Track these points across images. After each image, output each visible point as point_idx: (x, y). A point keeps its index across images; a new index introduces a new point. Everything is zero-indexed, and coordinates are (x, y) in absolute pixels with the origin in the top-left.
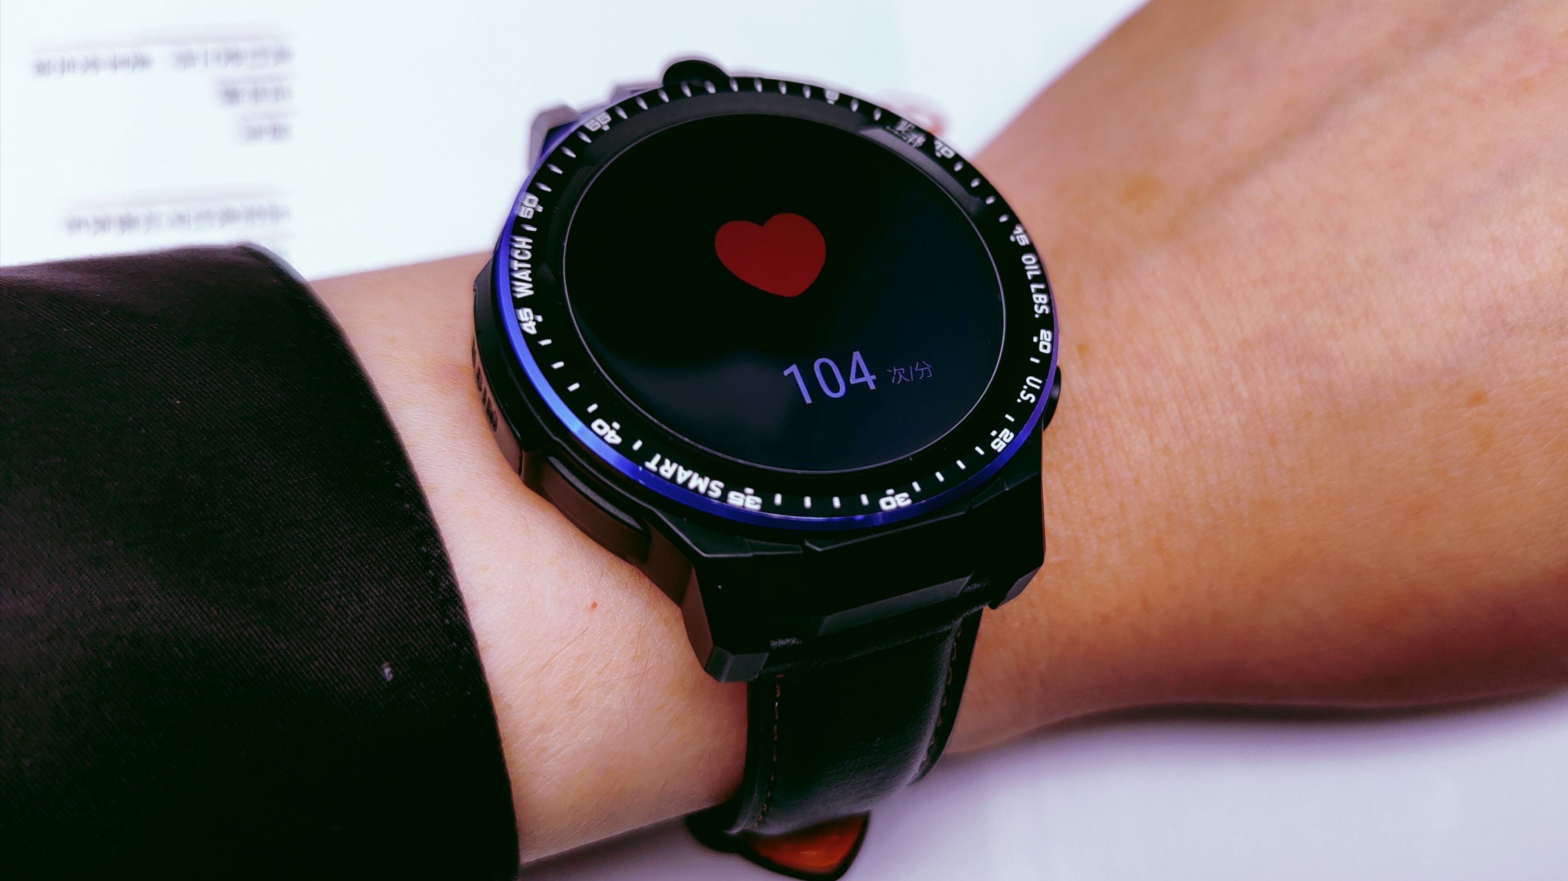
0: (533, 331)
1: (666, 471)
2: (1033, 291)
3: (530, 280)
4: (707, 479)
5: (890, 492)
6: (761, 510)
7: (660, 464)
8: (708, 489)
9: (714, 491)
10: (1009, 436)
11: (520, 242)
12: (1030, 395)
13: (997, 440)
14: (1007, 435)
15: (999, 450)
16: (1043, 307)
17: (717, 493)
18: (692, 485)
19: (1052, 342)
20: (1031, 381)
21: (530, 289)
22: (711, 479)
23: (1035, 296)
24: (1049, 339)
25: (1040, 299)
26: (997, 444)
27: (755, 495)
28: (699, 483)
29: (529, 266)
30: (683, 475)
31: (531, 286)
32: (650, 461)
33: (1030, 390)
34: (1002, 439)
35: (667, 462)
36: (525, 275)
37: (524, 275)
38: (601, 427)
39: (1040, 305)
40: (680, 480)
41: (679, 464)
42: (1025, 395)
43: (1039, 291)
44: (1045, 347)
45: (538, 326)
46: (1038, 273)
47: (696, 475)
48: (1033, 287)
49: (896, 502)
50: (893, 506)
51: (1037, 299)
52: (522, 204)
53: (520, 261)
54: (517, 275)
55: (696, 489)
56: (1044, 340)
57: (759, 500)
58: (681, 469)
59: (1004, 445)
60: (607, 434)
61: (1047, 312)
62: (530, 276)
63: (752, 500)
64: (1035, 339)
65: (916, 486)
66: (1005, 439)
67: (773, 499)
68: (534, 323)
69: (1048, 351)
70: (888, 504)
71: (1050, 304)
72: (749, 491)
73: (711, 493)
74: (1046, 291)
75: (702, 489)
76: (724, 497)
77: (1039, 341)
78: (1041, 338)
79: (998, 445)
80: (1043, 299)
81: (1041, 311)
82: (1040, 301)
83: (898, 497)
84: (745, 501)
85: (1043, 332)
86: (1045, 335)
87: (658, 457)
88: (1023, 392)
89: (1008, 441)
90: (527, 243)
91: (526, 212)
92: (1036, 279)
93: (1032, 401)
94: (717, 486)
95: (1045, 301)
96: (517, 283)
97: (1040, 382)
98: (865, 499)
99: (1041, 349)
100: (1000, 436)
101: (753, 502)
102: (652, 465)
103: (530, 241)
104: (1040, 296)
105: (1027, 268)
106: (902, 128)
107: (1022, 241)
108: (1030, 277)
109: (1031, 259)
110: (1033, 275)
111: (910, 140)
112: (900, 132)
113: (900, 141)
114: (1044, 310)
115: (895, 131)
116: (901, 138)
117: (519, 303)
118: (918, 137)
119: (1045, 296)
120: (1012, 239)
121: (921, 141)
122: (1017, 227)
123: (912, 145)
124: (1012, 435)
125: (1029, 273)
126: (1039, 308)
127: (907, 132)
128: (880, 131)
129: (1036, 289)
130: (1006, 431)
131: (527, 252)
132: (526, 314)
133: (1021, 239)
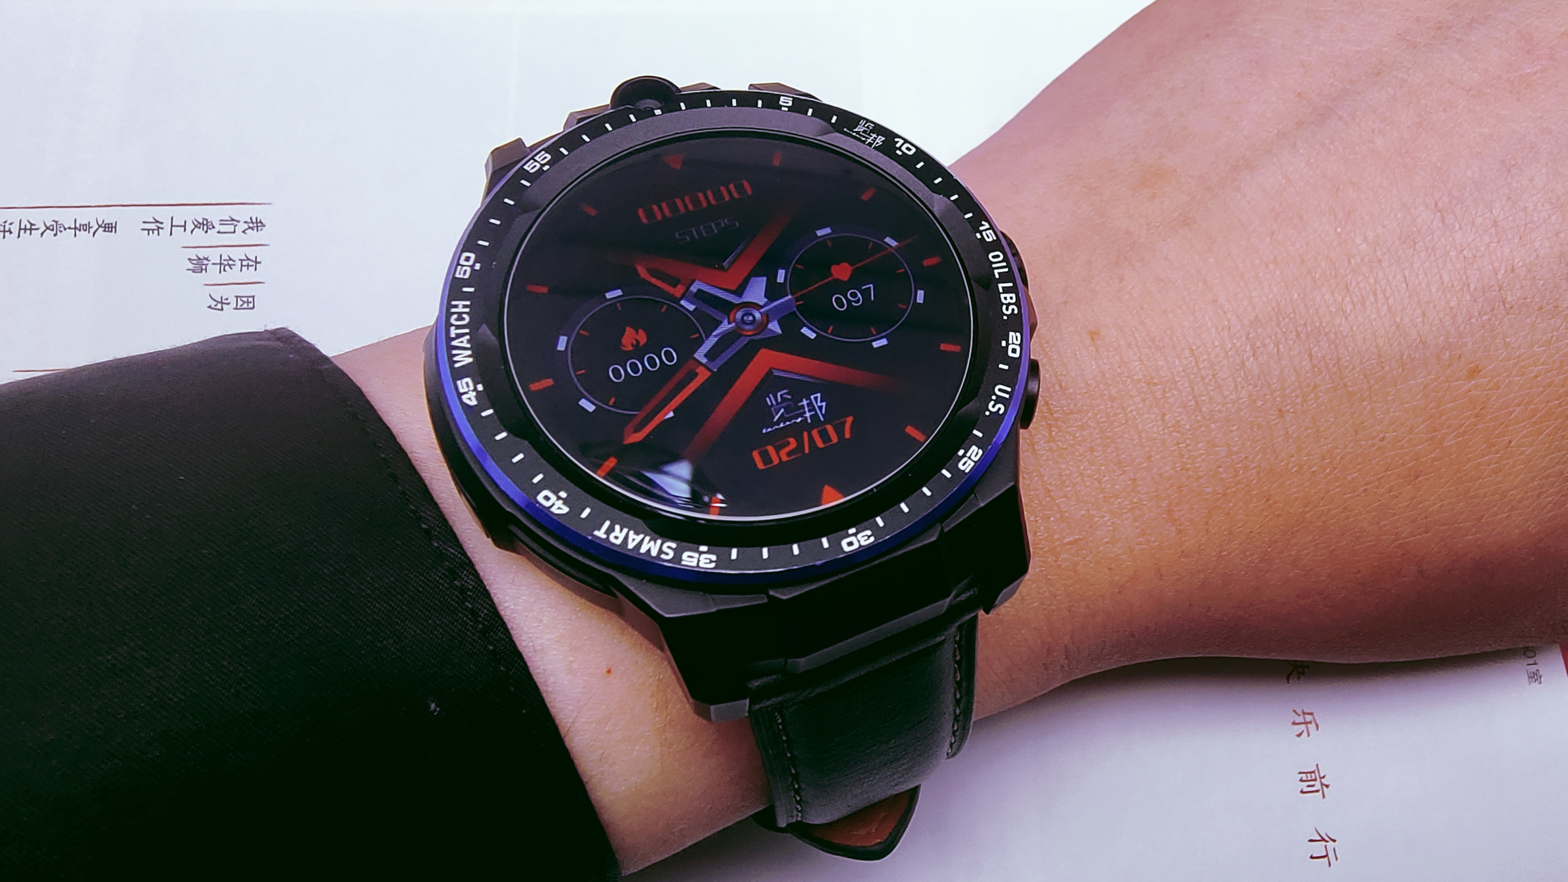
0: (474, 402)
1: (616, 538)
2: (1001, 290)
3: (469, 346)
4: (659, 541)
5: (852, 531)
6: (717, 568)
7: (610, 531)
8: (661, 551)
9: (666, 553)
10: (977, 453)
11: (456, 306)
12: (998, 406)
13: (965, 459)
14: (975, 453)
15: (967, 471)
16: (1011, 307)
17: (669, 555)
18: (644, 549)
19: (1021, 345)
20: (1000, 390)
21: (469, 356)
22: (663, 541)
23: (1002, 296)
24: (1019, 342)
25: (1008, 298)
26: (964, 464)
27: (709, 552)
28: (651, 546)
29: (467, 331)
30: (634, 540)
31: (469, 352)
32: (599, 529)
33: (999, 400)
34: (970, 458)
35: (617, 527)
36: (464, 342)
37: (462, 342)
38: (547, 498)
39: (1008, 305)
40: (631, 545)
41: (630, 529)
42: (994, 406)
43: (1006, 290)
44: (1014, 351)
45: (479, 395)
46: (1006, 270)
47: (647, 538)
48: (1000, 286)
49: (859, 541)
50: (856, 546)
51: (1006, 298)
52: (459, 264)
53: (458, 327)
54: (454, 343)
55: (648, 552)
57: (713, 557)
58: (632, 535)
59: (972, 464)
60: (553, 505)
61: (1016, 312)
62: (469, 341)
63: (706, 558)
64: (1004, 343)
65: (879, 521)
66: (973, 457)
67: (729, 555)
68: (474, 393)
69: (1017, 355)
70: (850, 544)
71: (1018, 304)
72: (703, 548)
73: (663, 556)
74: (1016, 289)
75: (654, 552)
76: (677, 558)
77: (1008, 344)
78: (1010, 342)
79: (966, 465)
80: (1011, 298)
81: (1009, 312)
82: (1009, 300)
83: (859, 536)
84: (699, 561)
85: (1011, 334)
86: (1014, 337)
87: (606, 524)
88: (992, 403)
89: (976, 459)
90: (465, 306)
91: (464, 272)
92: (1004, 278)
93: (1001, 412)
94: (669, 547)
95: (1014, 301)
96: (454, 352)
97: (1009, 389)
98: (825, 542)
99: (1010, 354)
100: (968, 455)
101: (707, 560)
102: (601, 533)
103: (468, 303)
104: (1008, 296)
105: (994, 266)
106: (860, 129)
107: (988, 237)
108: (997, 276)
109: (998, 256)
110: (999, 273)
111: (869, 141)
112: (858, 133)
113: (859, 143)
114: (1013, 310)
115: (854, 132)
116: (860, 140)
117: (459, 374)
118: (878, 135)
119: (1013, 295)
120: (978, 236)
121: (880, 140)
122: (983, 223)
123: (871, 146)
124: (981, 452)
125: (996, 272)
126: (1007, 309)
127: (865, 132)
128: (837, 134)
129: (1003, 288)
130: (974, 448)
131: (465, 316)
132: (465, 385)
133: (987, 235)
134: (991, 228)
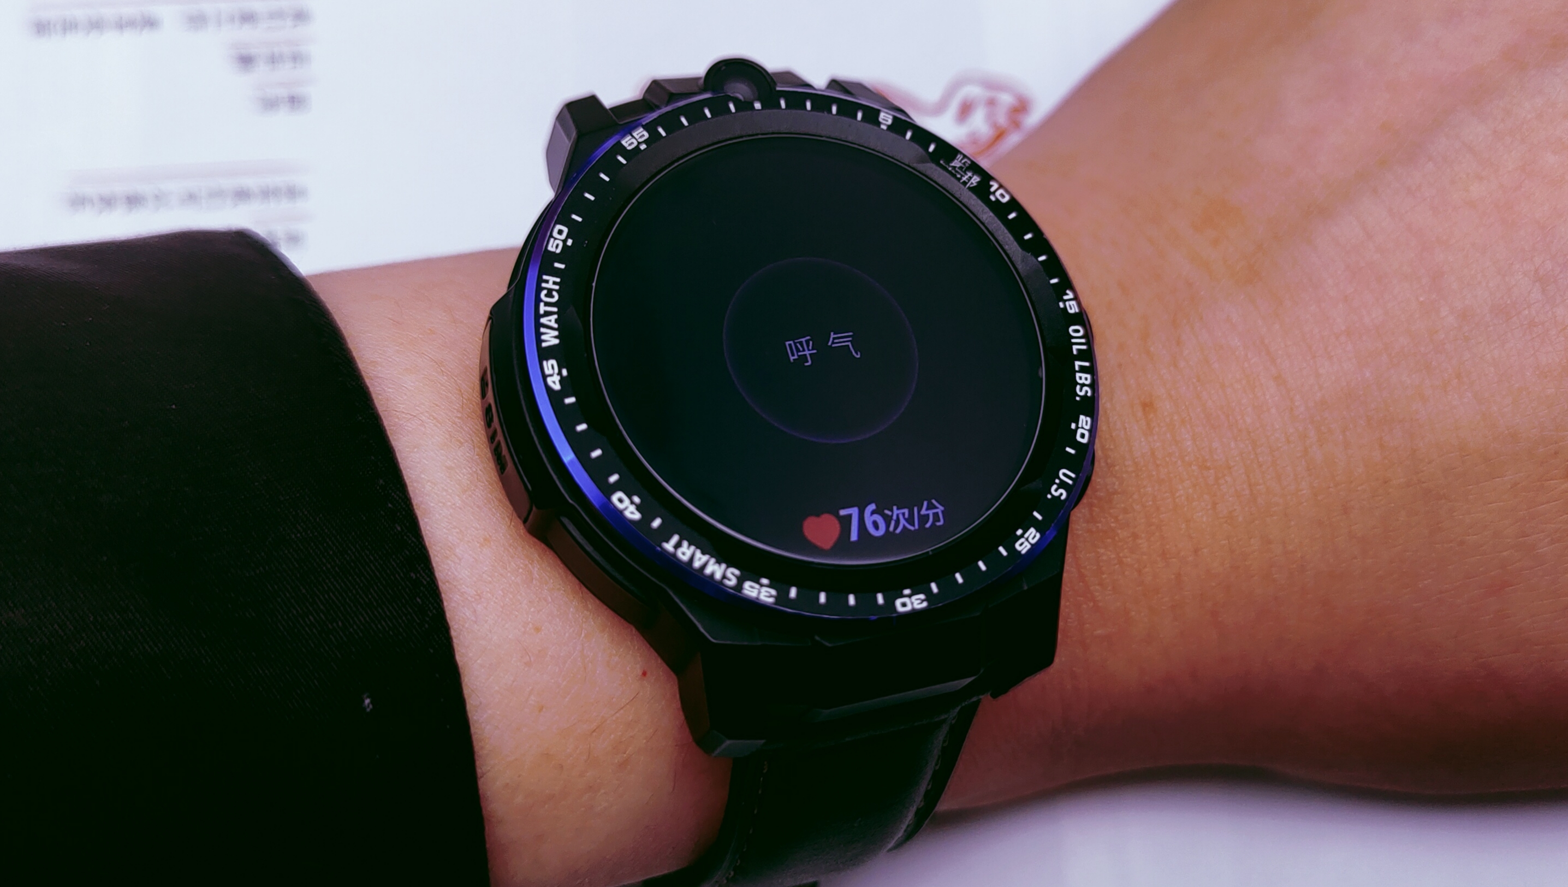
0: (557, 387)
1: (684, 554)
2: (1077, 368)
3: (556, 326)
4: (724, 566)
5: (907, 592)
6: (776, 603)
7: (678, 545)
8: (724, 577)
9: (729, 580)
10: (1035, 536)
11: (547, 282)
12: (1060, 491)
13: (1022, 540)
14: (1033, 535)
15: (1023, 552)
16: (1085, 388)
17: (732, 582)
18: (708, 571)
19: (1090, 431)
20: (1065, 475)
21: (556, 337)
22: (728, 567)
23: (1078, 375)
24: (1088, 427)
25: (1083, 378)
26: (1021, 545)
27: (769, 586)
28: (715, 569)
29: (555, 309)
30: (700, 559)
31: (556, 333)
32: (667, 541)
33: (1062, 485)
34: (1027, 539)
35: (685, 544)
36: (551, 321)
38: (621, 501)
39: (1083, 385)
40: (697, 564)
41: (697, 547)
42: (1056, 490)
43: (1083, 369)
44: (1083, 436)
45: (563, 380)
46: (1084, 347)
47: (713, 560)
48: (1077, 364)
49: (912, 603)
50: (909, 608)
51: (1081, 378)
52: (551, 236)
53: (547, 304)
54: (543, 320)
55: (712, 575)
56: (1082, 428)
57: (773, 592)
58: (698, 554)
59: (1029, 546)
60: (626, 508)
61: (1089, 394)
62: (556, 321)
63: (767, 592)
64: (1073, 426)
65: (934, 588)
66: (1030, 539)
67: (788, 592)
68: (559, 378)
69: (1085, 441)
70: (904, 605)
71: (1093, 385)
72: (765, 581)
73: (727, 582)
74: (1091, 370)
75: (718, 576)
76: (739, 586)
77: (1077, 428)
78: (1080, 425)
79: (1023, 547)
80: (1086, 379)
81: (1082, 394)
82: (1083, 381)
83: (914, 598)
84: (759, 593)
85: (1082, 417)
86: (1084, 421)
87: (675, 538)
88: (1055, 487)
89: (1033, 542)
90: (555, 283)
91: (555, 245)
92: (1082, 355)
93: (1063, 497)
94: (733, 574)
95: (1088, 382)
96: (543, 330)
97: (1073, 475)
98: (880, 599)
99: (1079, 438)
100: (1026, 535)
101: (767, 594)
102: (669, 546)
103: (558, 280)
104: (1084, 376)
105: (1073, 341)
106: (956, 163)
107: (1071, 308)
108: (1075, 352)
109: (1078, 331)
110: (1078, 350)
111: (964, 179)
112: (954, 168)
113: (953, 179)
114: (1087, 392)
115: (950, 166)
116: (954, 176)
117: (545, 354)
118: (973, 175)
119: (1089, 376)
120: (1061, 305)
121: (975, 180)
122: (1068, 292)
123: (965, 185)
124: (1038, 536)
125: (1075, 348)
126: (1081, 390)
127: (961, 168)
128: (933, 166)
129: (1081, 367)
130: (1032, 530)
131: (555, 293)
132: (550, 366)
133: (1070, 306)
134: (1076, 298)
